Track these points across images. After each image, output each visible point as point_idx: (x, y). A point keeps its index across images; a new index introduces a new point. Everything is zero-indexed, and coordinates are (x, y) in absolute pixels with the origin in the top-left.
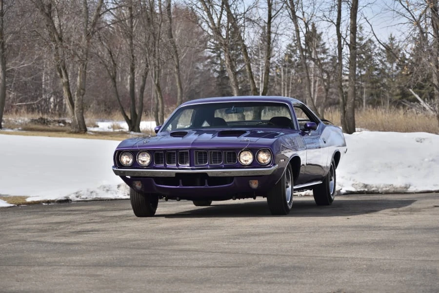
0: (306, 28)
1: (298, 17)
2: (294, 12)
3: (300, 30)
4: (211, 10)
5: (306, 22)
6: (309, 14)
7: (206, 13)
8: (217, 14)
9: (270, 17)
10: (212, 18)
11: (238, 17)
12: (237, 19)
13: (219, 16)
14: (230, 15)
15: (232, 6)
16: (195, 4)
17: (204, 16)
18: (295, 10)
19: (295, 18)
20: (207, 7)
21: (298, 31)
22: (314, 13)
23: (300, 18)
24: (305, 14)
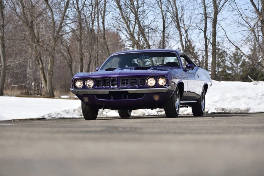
0: (186, 34)
1: (181, 27)
2: (178, 24)
3: (182, 35)
4: (129, 23)
5: (186, 30)
6: (188, 25)
7: (125, 25)
8: (132, 26)
9: (164, 28)
10: (129, 28)
11: (145, 27)
12: (144, 29)
13: (133, 27)
14: (140, 27)
15: (141, 21)
16: (119, 20)
17: (124, 27)
18: (179, 23)
19: (179, 28)
20: (126, 21)
21: (181, 35)
22: (191, 25)
23: (182, 27)
24: (185, 25)
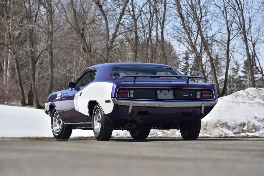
0: (253, 48)
1: (248, 39)
2: (245, 37)
3: (249, 48)
4: (190, 33)
5: (253, 43)
6: (256, 38)
7: (187, 36)
8: (194, 37)
9: (229, 40)
10: (191, 39)
11: (208, 39)
12: (208, 41)
13: (195, 39)
14: (202, 38)
15: (204, 32)
16: (180, 30)
17: (186, 38)
18: (246, 35)
19: (246, 40)
20: (188, 31)
21: (247, 49)
22: (259, 37)
23: (250, 40)
24: (253, 38)
